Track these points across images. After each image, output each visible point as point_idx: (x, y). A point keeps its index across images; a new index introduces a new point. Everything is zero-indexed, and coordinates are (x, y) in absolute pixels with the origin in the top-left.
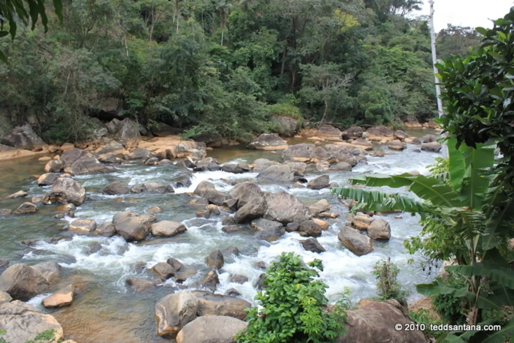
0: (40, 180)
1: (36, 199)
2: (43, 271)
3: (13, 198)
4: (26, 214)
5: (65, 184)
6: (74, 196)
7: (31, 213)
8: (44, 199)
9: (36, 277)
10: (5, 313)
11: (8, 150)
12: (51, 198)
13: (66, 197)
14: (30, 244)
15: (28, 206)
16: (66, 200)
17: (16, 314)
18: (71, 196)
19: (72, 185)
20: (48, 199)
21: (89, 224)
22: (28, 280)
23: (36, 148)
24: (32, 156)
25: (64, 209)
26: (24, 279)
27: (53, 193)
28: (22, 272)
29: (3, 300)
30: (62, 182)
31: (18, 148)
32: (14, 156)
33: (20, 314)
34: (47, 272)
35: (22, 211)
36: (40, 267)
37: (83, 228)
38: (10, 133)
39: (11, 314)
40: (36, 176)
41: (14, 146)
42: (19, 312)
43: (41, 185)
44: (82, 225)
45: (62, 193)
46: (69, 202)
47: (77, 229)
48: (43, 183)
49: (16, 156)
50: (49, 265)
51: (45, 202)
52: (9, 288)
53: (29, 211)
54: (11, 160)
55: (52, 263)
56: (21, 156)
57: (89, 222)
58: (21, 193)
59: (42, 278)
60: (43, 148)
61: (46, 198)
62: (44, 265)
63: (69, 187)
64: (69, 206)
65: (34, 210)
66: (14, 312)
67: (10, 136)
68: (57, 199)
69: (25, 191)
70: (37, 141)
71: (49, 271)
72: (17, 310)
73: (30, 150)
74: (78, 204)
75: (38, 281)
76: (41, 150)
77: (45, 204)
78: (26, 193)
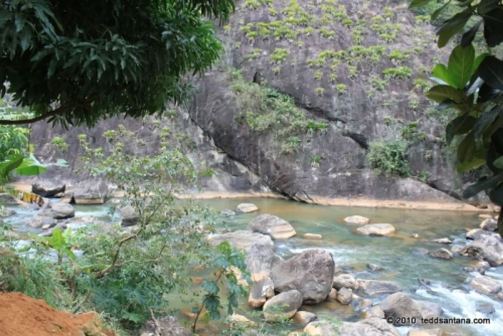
0: (469, 234)
1: (456, 248)
2: (424, 309)
3: (437, 242)
4: (440, 258)
5: (486, 242)
6: (492, 256)
7: (445, 259)
8: (462, 251)
9: (413, 310)
10: (371, 324)
11: (455, 202)
12: (469, 251)
13: (483, 254)
14: (428, 283)
15: (444, 252)
16: (482, 257)
17: (379, 329)
18: (489, 255)
19: (493, 244)
20: (465, 251)
21: (493, 285)
22: (405, 309)
23: (482, 205)
24: (475, 211)
25: (477, 265)
26: (402, 307)
27: (472, 247)
28: (402, 300)
29: (378, 315)
30: (484, 239)
31: (464, 202)
32: (458, 208)
33: (382, 330)
34: (426, 311)
35: (438, 255)
36: (423, 304)
37: (485, 287)
38: (460, 187)
39: (375, 327)
40: (468, 229)
41: (460, 199)
42: (382, 329)
43: (468, 238)
44: (485, 283)
45: (480, 248)
46: (485, 259)
47: (478, 286)
48: (471, 237)
49: (460, 209)
50: (433, 306)
51: (462, 253)
52: (387, 308)
53: (443, 257)
54: (454, 211)
55: (436, 305)
56: (464, 209)
57: (494, 283)
58: (446, 240)
59: (418, 313)
60: (489, 206)
61: (464, 249)
62: (427, 304)
63: (489, 245)
64: (484, 263)
65: (448, 257)
66: (379, 327)
67: (459, 190)
68: (474, 254)
69: (450, 239)
70: (484, 199)
71: (430, 310)
72: (381, 327)
73: (476, 206)
74: (494, 264)
75: (414, 314)
76: (486, 207)
77: (461, 255)
78: (450, 241)
